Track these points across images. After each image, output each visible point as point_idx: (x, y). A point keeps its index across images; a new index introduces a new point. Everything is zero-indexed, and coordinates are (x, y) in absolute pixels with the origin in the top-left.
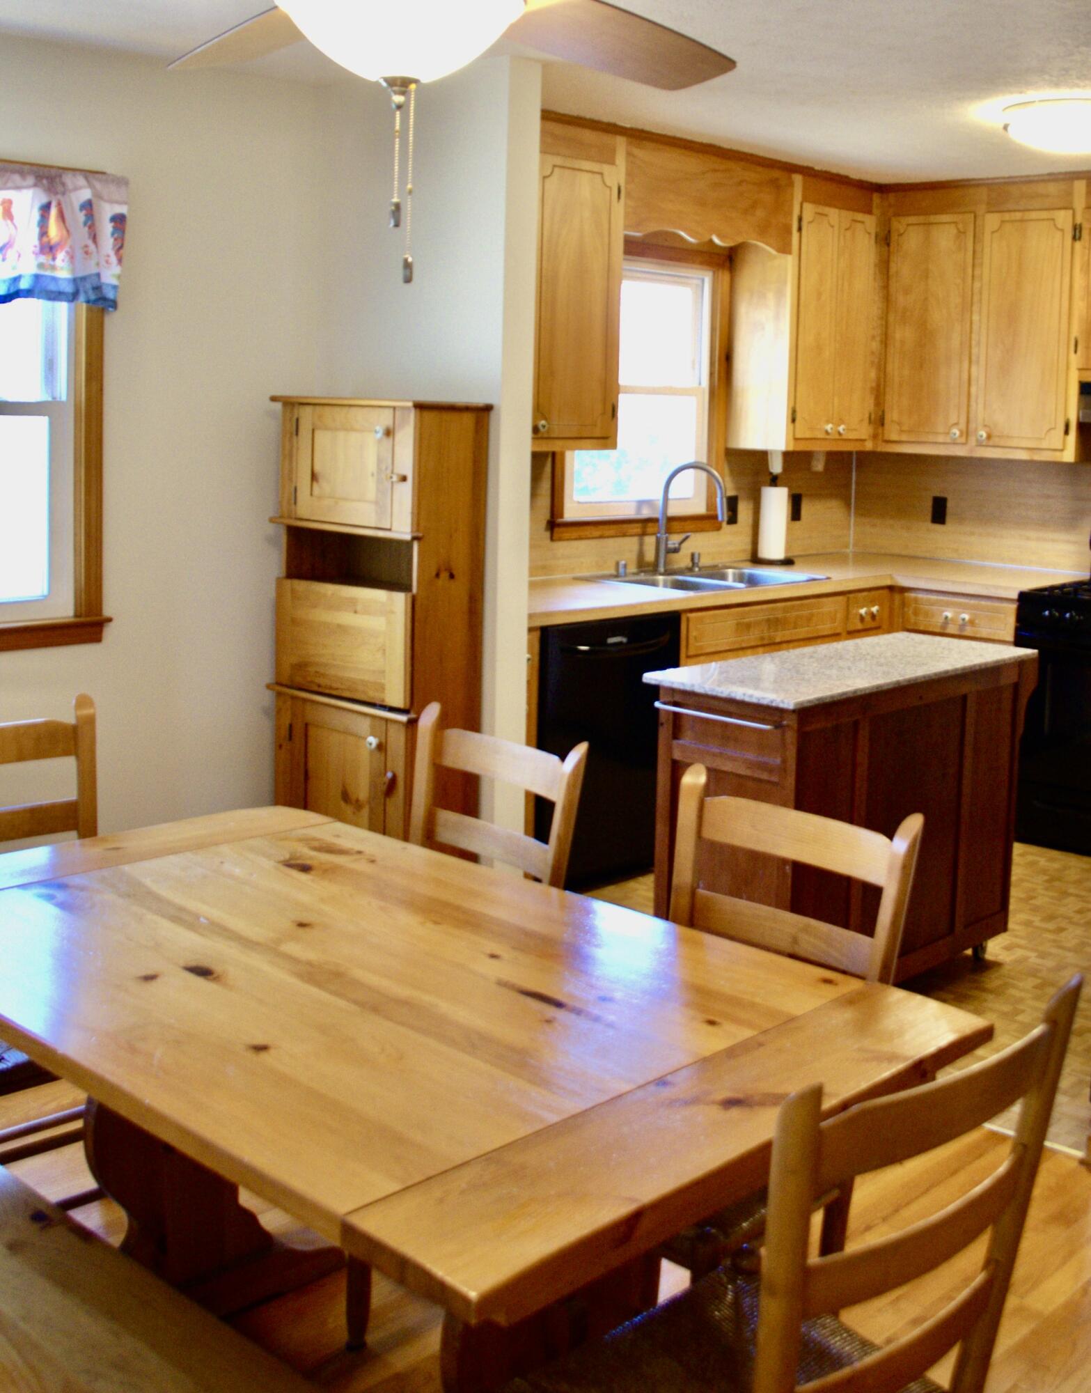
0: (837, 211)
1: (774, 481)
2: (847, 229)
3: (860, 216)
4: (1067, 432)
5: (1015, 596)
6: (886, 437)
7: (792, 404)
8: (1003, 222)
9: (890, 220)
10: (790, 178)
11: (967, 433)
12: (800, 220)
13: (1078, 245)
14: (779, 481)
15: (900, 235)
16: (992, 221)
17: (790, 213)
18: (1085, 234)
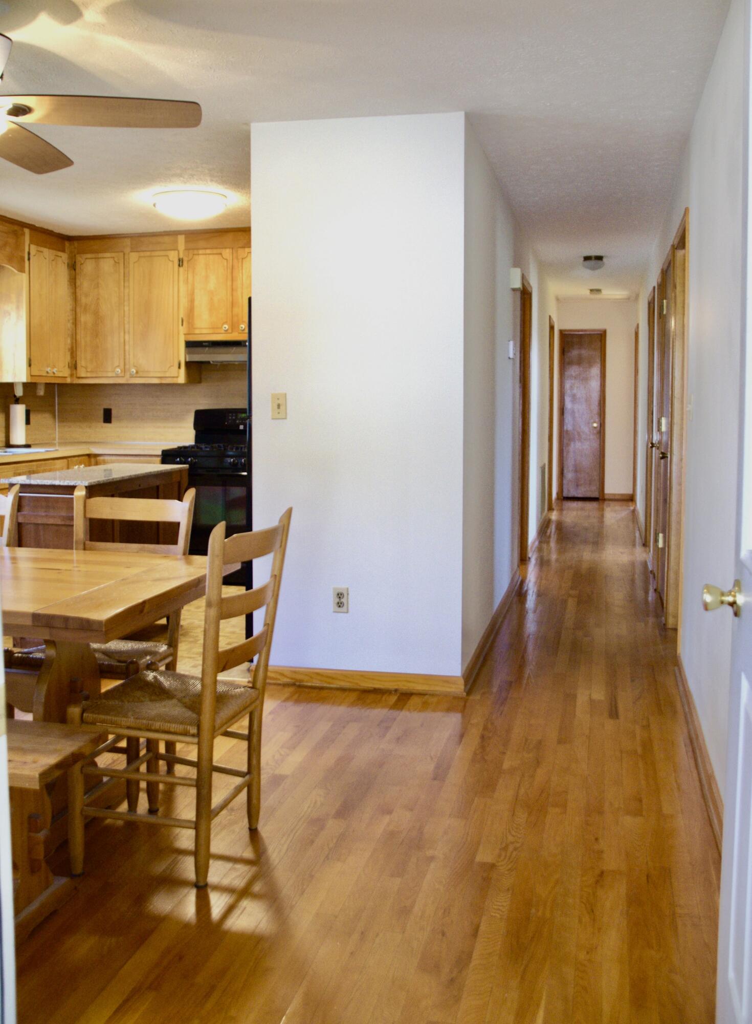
0: (47, 250)
1: (17, 401)
2: (53, 260)
3: (60, 254)
4: (179, 367)
5: (160, 453)
6: (78, 376)
7: (29, 356)
8: (140, 257)
9: (75, 256)
10: (23, 231)
11: (124, 371)
12: (29, 254)
13: (181, 269)
14: (20, 401)
15: (82, 264)
16: (134, 256)
17: (24, 250)
18: (185, 263)
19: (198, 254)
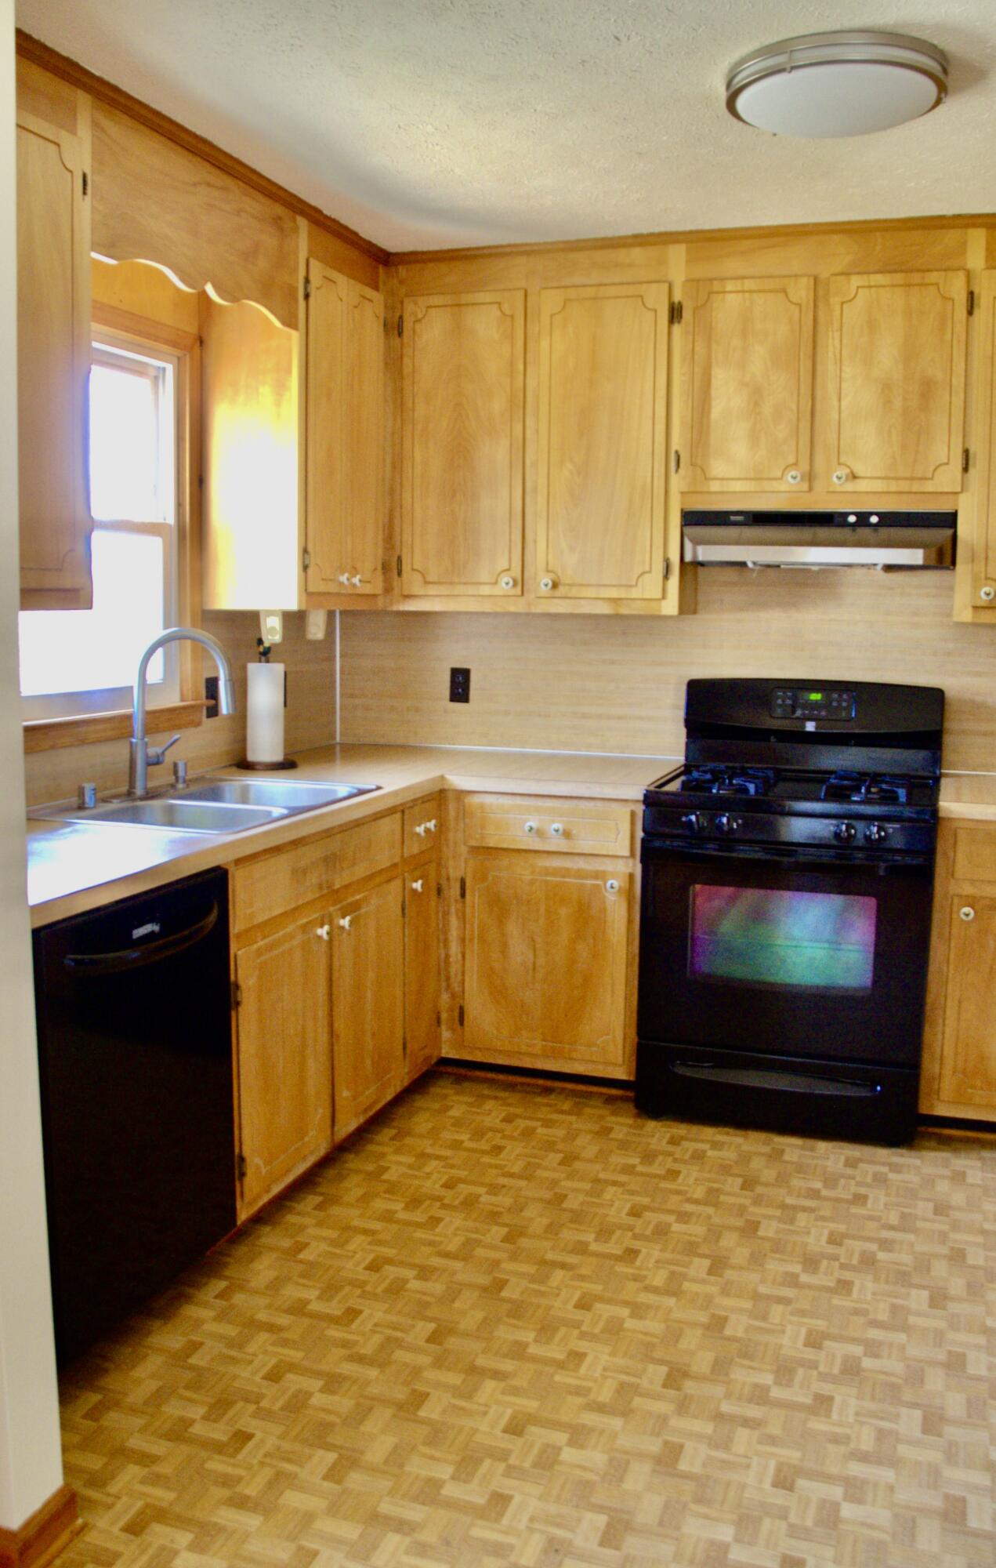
0: (346, 278)
1: (265, 655)
2: (356, 307)
3: (369, 292)
4: (666, 576)
5: (641, 798)
6: (406, 592)
7: (303, 545)
8: (566, 301)
9: (402, 303)
10: (294, 221)
11: (521, 583)
12: (307, 281)
13: (677, 330)
14: (270, 655)
15: (419, 321)
16: (549, 302)
17: (296, 270)
18: (687, 314)
19: (724, 292)
